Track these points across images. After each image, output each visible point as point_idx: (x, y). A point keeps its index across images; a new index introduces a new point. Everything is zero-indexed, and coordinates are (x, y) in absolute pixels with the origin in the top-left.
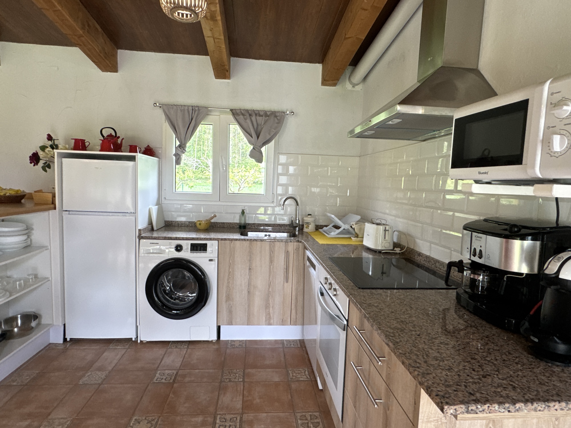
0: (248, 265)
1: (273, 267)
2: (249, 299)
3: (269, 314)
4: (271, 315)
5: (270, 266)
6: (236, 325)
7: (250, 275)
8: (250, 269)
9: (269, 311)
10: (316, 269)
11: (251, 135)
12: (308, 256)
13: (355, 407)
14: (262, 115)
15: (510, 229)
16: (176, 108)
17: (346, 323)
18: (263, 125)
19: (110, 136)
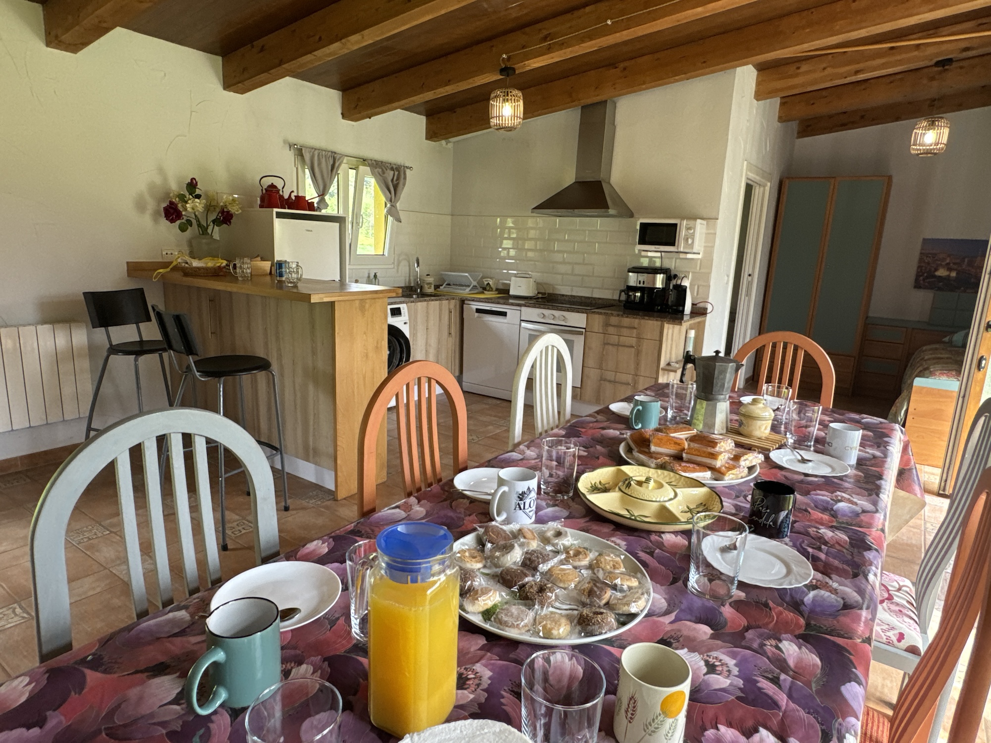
0: (426, 326)
1: (441, 325)
5: (439, 324)
7: (427, 334)
8: (427, 329)
10: (508, 314)
11: (390, 192)
12: (477, 309)
13: (601, 368)
14: (392, 169)
15: (654, 271)
16: (316, 153)
17: (584, 330)
18: (396, 180)
19: (272, 186)
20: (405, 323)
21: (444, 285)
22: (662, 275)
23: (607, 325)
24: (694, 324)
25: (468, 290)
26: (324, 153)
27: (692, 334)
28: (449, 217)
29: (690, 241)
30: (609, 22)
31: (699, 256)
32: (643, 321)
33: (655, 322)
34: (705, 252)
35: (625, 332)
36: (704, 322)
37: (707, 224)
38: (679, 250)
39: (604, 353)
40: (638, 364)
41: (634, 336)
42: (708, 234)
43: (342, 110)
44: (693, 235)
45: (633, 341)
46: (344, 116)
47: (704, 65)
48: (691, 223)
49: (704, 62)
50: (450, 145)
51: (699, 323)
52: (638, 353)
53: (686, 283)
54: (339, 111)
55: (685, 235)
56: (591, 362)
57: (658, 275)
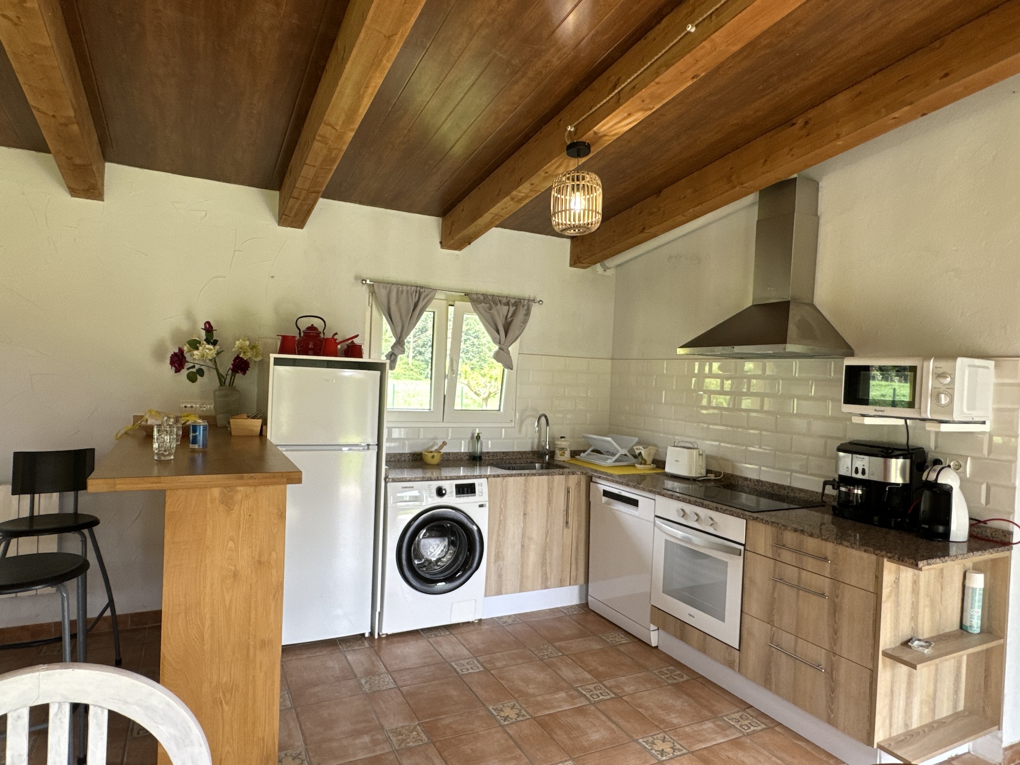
0: (523, 509)
1: (551, 510)
2: (522, 556)
3: (546, 574)
4: (548, 575)
5: (548, 509)
6: (506, 593)
7: (525, 523)
8: (525, 514)
9: (546, 570)
10: (640, 504)
11: (498, 332)
12: (604, 491)
13: (770, 622)
14: (508, 304)
15: (886, 451)
16: (394, 288)
17: (742, 548)
18: (511, 317)
19: (312, 328)
20: (481, 506)
21: (588, 452)
22: (900, 461)
23: (779, 545)
24: (986, 562)
25: (610, 461)
26: (405, 288)
27: (978, 581)
28: (609, 362)
29: (944, 400)
30: (691, 28)
31: (986, 428)
32: (841, 549)
33: (865, 555)
34: (997, 421)
35: (810, 563)
36: (1007, 561)
37: (996, 366)
38: (924, 416)
39: (776, 595)
40: (835, 632)
41: (827, 574)
42: (1003, 385)
43: (441, 238)
44: (951, 387)
45: (825, 584)
46: (443, 244)
47: (945, 79)
48: (944, 365)
49: (946, 75)
50: (610, 273)
51: (994, 561)
52: (835, 610)
53: (948, 478)
54: (437, 239)
55: (934, 388)
56: (754, 608)
57: (893, 461)
